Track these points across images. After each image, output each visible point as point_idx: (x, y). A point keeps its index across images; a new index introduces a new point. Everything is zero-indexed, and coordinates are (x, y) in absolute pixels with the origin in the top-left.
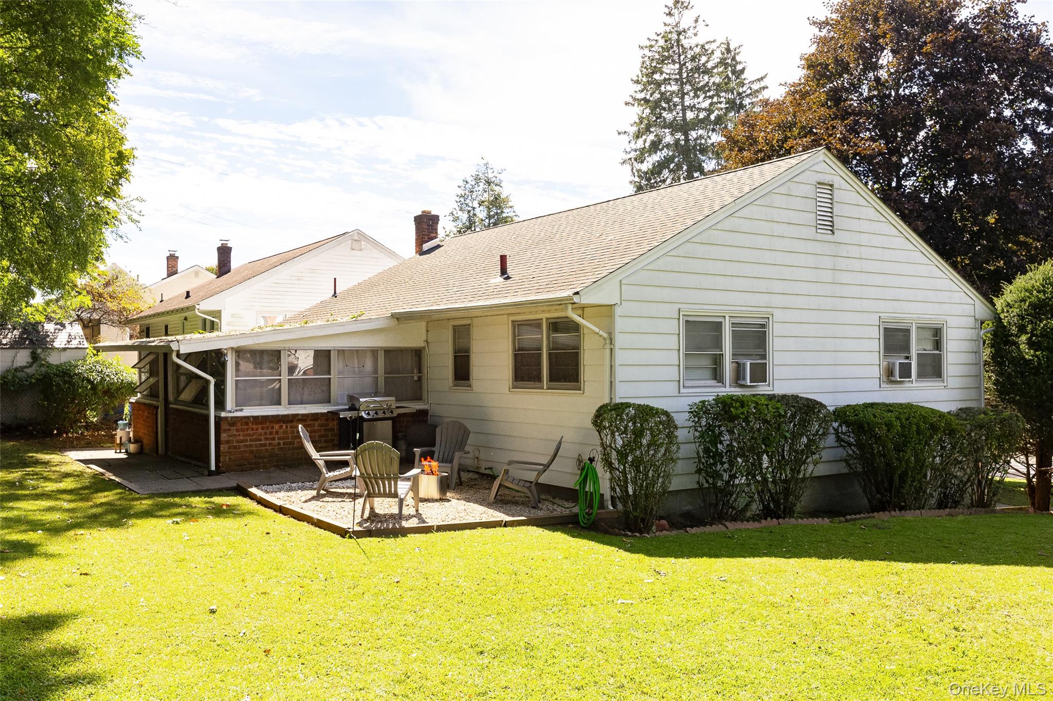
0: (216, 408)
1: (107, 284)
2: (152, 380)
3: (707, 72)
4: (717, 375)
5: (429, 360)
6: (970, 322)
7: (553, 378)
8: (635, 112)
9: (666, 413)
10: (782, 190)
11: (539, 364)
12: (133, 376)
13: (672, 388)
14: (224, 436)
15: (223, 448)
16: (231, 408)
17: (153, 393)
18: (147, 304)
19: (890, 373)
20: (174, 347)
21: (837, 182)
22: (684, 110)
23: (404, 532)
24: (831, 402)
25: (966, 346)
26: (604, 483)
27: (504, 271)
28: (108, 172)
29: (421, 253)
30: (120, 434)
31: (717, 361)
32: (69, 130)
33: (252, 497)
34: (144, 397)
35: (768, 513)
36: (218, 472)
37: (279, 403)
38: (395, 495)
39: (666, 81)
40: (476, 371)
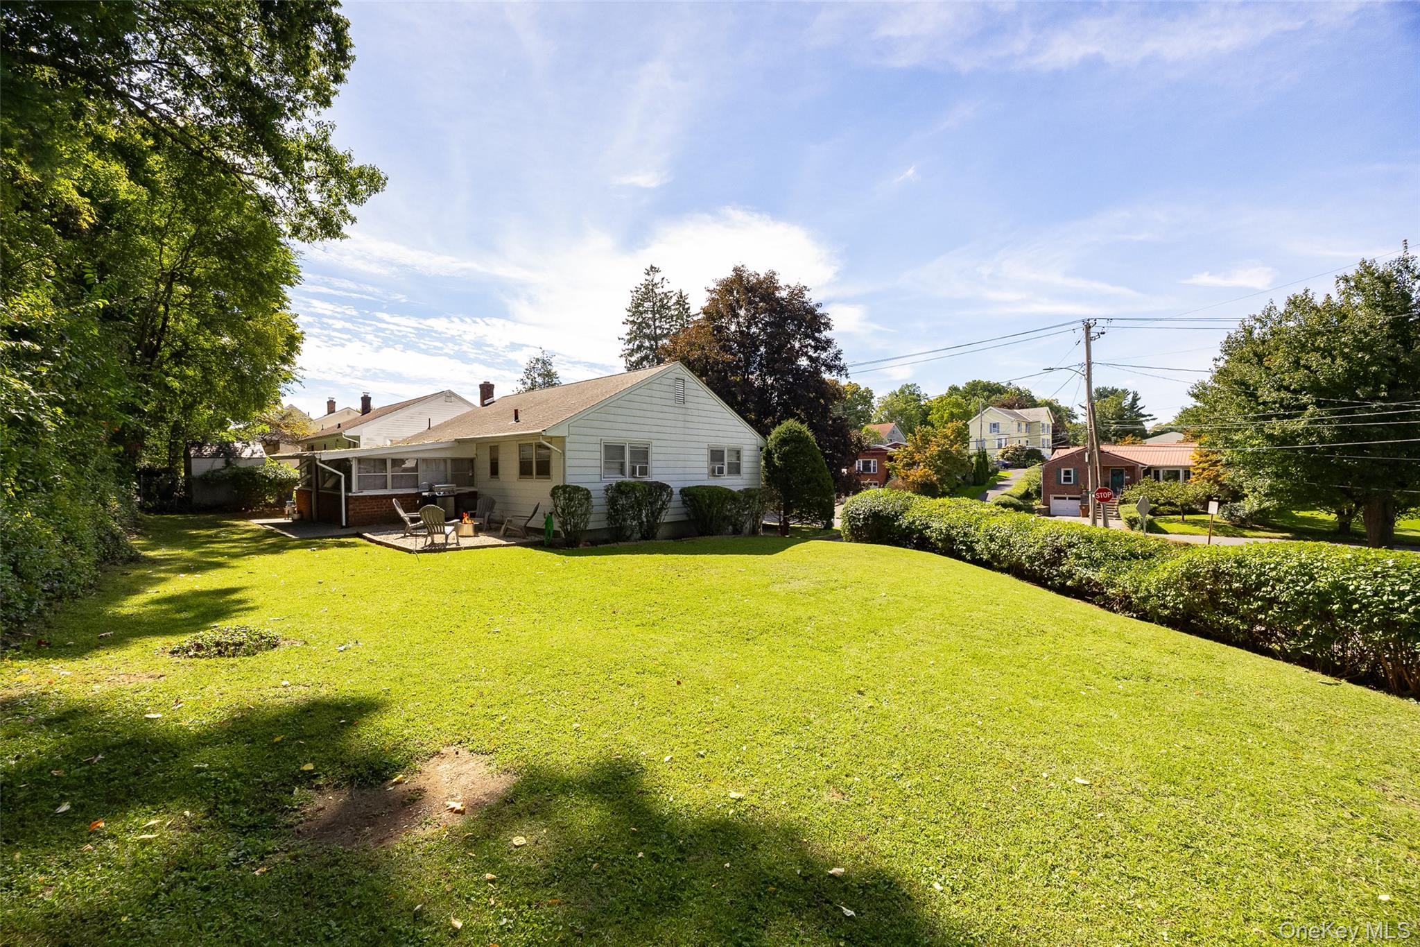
0: (346, 491)
1: (284, 418)
2: (309, 476)
3: (669, 308)
4: (622, 472)
5: (477, 464)
6: (754, 447)
7: (538, 474)
8: (628, 328)
9: (586, 489)
10: (657, 381)
11: (531, 466)
12: (296, 474)
13: (597, 478)
14: (351, 507)
15: (351, 513)
16: (355, 491)
17: (309, 484)
18: (313, 431)
19: (713, 471)
20: (318, 457)
21: (686, 378)
22: (655, 328)
23: (445, 550)
24: (676, 485)
25: (752, 459)
26: (556, 526)
27: (516, 418)
28: (281, 349)
29: (483, 405)
30: (287, 509)
31: (622, 465)
32: (250, 322)
33: (365, 538)
34: (303, 486)
35: (644, 538)
36: (347, 526)
37: (386, 488)
38: (444, 533)
39: (646, 312)
40: (501, 471)
